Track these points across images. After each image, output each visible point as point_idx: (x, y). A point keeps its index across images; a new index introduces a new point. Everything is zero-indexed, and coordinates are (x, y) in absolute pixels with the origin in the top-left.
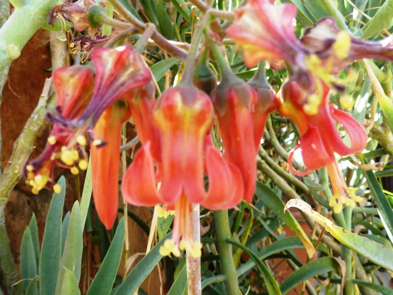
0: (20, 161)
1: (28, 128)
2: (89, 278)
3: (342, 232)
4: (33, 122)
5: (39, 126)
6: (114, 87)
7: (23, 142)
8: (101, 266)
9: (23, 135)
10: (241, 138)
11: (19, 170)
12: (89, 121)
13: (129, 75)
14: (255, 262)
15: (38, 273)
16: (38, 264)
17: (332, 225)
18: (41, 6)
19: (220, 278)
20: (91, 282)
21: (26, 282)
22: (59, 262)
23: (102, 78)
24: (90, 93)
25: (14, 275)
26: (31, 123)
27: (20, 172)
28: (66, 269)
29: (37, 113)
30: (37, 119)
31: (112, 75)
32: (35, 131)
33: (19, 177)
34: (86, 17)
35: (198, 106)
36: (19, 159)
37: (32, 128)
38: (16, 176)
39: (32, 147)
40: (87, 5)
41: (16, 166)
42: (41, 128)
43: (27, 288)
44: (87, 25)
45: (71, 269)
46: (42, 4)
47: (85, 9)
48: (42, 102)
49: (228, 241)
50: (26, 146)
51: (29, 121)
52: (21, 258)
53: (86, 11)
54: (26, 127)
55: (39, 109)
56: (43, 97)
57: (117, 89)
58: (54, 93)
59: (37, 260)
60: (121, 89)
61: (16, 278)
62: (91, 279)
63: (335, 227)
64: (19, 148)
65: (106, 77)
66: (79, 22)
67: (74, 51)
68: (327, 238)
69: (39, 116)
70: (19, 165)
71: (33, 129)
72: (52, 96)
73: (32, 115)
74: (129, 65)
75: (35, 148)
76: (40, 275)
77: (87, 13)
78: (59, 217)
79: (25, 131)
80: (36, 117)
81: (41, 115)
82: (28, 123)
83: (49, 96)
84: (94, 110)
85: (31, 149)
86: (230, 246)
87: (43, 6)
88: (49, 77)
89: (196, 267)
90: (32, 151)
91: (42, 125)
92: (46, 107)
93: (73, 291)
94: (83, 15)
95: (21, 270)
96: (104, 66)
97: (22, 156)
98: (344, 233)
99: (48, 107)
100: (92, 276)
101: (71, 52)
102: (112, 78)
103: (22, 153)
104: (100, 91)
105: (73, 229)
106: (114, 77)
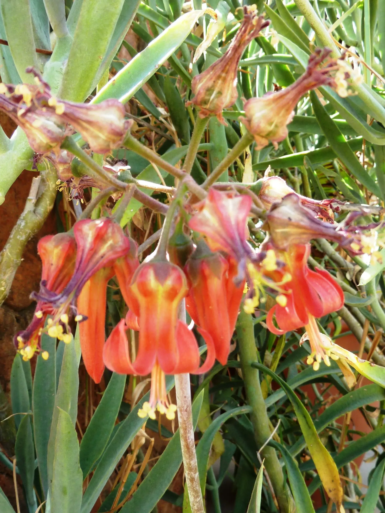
0: (7, 276)
1: (14, 237)
2: (92, 407)
3: (369, 366)
4: (19, 230)
5: (27, 235)
6: (95, 260)
7: (9, 254)
8: (104, 394)
9: (9, 246)
10: (214, 306)
11: (5, 287)
12: (72, 295)
13: (108, 247)
14: (285, 392)
15: (31, 408)
16: (30, 395)
17: (356, 359)
18: (24, 151)
19: (245, 410)
20: (94, 411)
21: (18, 417)
22: (54, 395)
23: (83, 250)
24: (73, 261)
25: (4, 407)
26: (18, 231)
27: (7, 289)
28: (60, 409)
29: (24, 219)
30: (24, 226)
31: (91, 249)
32: (22, 240)
33: (6, 295)
34: (70, 168)
35: (169, 283)
36: (5, 273)
37: (18, 237)
38: (2, 294)
39: (19, 259)
40: (70, 156)
41: (2, 282)
42: (29, 236)
43: (20, 425)
44: (71, 175)
45: (66, 410)
46: (25, 149)
47: (68, 159)
48: (29, 206)
49: (254, 366)
50: (12, 259)
51: (15, 229)
52: (11, 386)
53: (69, 162)
54: (11, 236)
55: (26, 214)
56: (31, 200)
57: (97, 262)
58: (43, 195)
59: (30, 390)
60: (101, 261)
61: (6, 411)
62: (94, 408)
63: (360, 361)
64: (4, 261)
65: (86, 250)
66: (63, 172)
67: (61, 188)
68: (382, 358)
69: (26, 223)
70: (5, 281)
71: (20, 238)
72: (41, 197)
73: (19, 222)
74: (108, 239)
75: (24, 261)
76: (33, 411)
77: (71, 164)
78: (53, 344)
79: (11, 241)
80: (23, 224)
81: (28, 221)
82: (14, 232)
83: (37, 198)
84: (76, 284)
85: (18, 261)
86: (257, 372)
87: (26, 150)
88: (36, 177)
89: (187, 416)
90: (19, 264)
91: (30, 233)
92: (34, 212)
93: (69, 432)
94: (66, 166)
95: (12, 403)
96: (84, 238)
97: (8, 270)
98: (372, 367)
99: (36, 212)
100: (96, 404)
101: (57, 188)
102: (92, 252)
103: (8, 267)
104: (81, 265)
105: (68, 364)
106: (94, 250)
